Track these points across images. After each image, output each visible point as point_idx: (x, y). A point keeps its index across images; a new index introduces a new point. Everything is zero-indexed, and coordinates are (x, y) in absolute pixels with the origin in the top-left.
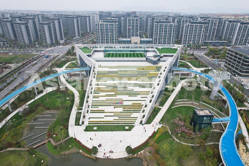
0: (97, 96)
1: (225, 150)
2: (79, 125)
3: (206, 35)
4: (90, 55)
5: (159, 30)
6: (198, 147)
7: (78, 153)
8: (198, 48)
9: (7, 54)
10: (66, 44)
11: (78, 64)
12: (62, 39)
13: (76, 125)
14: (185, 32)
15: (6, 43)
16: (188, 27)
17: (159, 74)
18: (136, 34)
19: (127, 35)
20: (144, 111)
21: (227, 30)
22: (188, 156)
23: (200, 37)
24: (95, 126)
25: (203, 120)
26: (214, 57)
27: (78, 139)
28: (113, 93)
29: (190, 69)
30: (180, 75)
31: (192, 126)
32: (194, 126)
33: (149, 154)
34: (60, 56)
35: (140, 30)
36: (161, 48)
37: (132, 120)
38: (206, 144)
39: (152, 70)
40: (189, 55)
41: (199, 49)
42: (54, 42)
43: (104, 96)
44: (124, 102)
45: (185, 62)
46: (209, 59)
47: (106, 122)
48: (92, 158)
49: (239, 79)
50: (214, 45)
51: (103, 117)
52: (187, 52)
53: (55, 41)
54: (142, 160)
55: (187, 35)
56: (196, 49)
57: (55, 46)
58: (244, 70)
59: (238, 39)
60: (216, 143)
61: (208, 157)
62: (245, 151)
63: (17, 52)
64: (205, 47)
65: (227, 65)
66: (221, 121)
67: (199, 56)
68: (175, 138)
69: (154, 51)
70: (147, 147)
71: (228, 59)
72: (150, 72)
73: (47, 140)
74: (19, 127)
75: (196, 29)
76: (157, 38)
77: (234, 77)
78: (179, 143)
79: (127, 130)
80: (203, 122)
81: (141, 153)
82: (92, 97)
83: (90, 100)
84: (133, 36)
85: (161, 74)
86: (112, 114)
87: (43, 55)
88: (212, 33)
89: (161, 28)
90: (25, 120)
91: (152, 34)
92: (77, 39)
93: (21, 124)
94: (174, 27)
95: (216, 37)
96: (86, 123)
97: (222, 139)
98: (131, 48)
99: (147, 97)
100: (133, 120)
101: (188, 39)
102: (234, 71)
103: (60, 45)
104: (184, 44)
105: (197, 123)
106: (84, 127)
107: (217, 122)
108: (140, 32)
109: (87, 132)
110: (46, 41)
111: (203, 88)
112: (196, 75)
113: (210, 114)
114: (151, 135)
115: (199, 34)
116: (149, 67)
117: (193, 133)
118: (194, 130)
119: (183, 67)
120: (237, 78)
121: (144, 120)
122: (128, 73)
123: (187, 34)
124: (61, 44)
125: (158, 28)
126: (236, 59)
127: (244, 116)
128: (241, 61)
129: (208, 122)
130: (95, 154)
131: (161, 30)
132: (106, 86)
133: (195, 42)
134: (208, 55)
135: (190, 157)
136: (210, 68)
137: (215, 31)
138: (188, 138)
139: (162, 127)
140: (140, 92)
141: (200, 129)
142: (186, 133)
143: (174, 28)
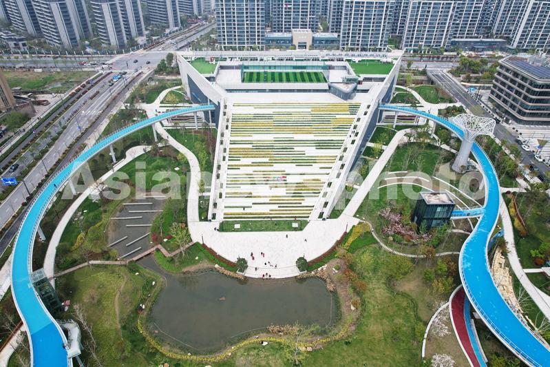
0: (236, 166)
1: (469, 264)
2: (206, 219)
3: (458, 24)
4: (214, 78)
5: (355, 14)
6: (422, 259)
7: (212, 269)
8: (436, 56)
9: (29, 70)
10: (150, 45)
11: (186, 93)
12: (140, 34)
13: (201, 220)
14: (411, 19)
15: (20, 43)
16: (419, 7)
17: (356, 119)
18: (303, 22)
19: (282, 25)
20: (325, 194)
21: (505, 11)
22: (405, 274)
23: (443, 31)
24: (237, 223)
25: (435, 212)
26: (468, 79)
27: (209, 246)
28: (266, 160)
29: (417, 105)
30: (396, 119)
31: (415, 223)
32: (419, 223)
33: (336, 271)
34: (144, 76)
35: (313, 13)
36: (359, 61)
37: (303, 210)
38: (437, 255)
39: (341, 111)
40: (415, 73)
41: (438, 58)
42: (126, 41)
43: (248, 166)
44: (288, 176)
45: (408, 89)
46: (458, 83)
47: (256, 214)
48: (237, 278)
49: (514, 129)
50: (473, 49)
51: (251, 205)
52: (413, 66)
53: (127, 39)
54: (325, 281)
55: (414, 27)
56: (433, 58)
57: (128, 51)
58: (527, 109)
59: (528, 35)
60: (455, 253)
61: (438, 276)
62: (503, 266)
63: (49, 65)
64: (452, 53)
65: (493, 97)
66: (468, 215)
67: (437, 75)
68: (382, 244)
69: (345, 68)
70: (333, 260)
71: (499, 84)
72: (337, 116)
73: (153, 247)
74: (99, 224)
75: (435, 12)
76: (349, 33)
77: (504, 124)
78: (390, 252)
79: (296, 229)
80: (436, 217)
81: (322, 269)
82: (227, 167)
83: (224, 172)
84: (296, 26)
85: (359, 120)
86: (267, 200)
87: (109, 74)
88: (470, 19)
89: (358, 10)
90: (105, 211)
91: (337, 22)
92: (174, 32)
93: (100, 219)
94: (387, 7)
95: (479, 27)
96: (220, 218)
97: (466, 246)
98: (296, 60)
99: (331, 168)
100: (307, 210)
101: (417, 34)
102: (507, 112)
103: (138, 49)
104: (407, 46)
105: (425, 217)
106: (216, 224)
107: (461, 215)
108: (312, 16)
109: (223, 233)
110: (109, 40)
111: (442, 148)
112: (428, 121)
113: (450, 203)
114: (339, 239)
115: (442, 23)
116: (335, 105)
117: (415, 235)
118: (418, 229)
119: (403, 102)
120: (511, 126)
121: (327, 211)
122: (294, 118)
123: (415, 23)
124: (141, 46)
125: (351, 10)
126: (513, 86)
127: (511, 204)
128: (524, 92)
129: (444, 216)
130: (242, 271)
131: (358, 14)
132: (250, 146)
133: (431, 42)
134: (455, 73)
135: (407, 275)
136: (458, 105)
137: (477, 14)
138: (406, 245)
139: (360, 223)
140: (318, 157)
141: (429, 228)
142: (403, 235)
143: (386, 11)
